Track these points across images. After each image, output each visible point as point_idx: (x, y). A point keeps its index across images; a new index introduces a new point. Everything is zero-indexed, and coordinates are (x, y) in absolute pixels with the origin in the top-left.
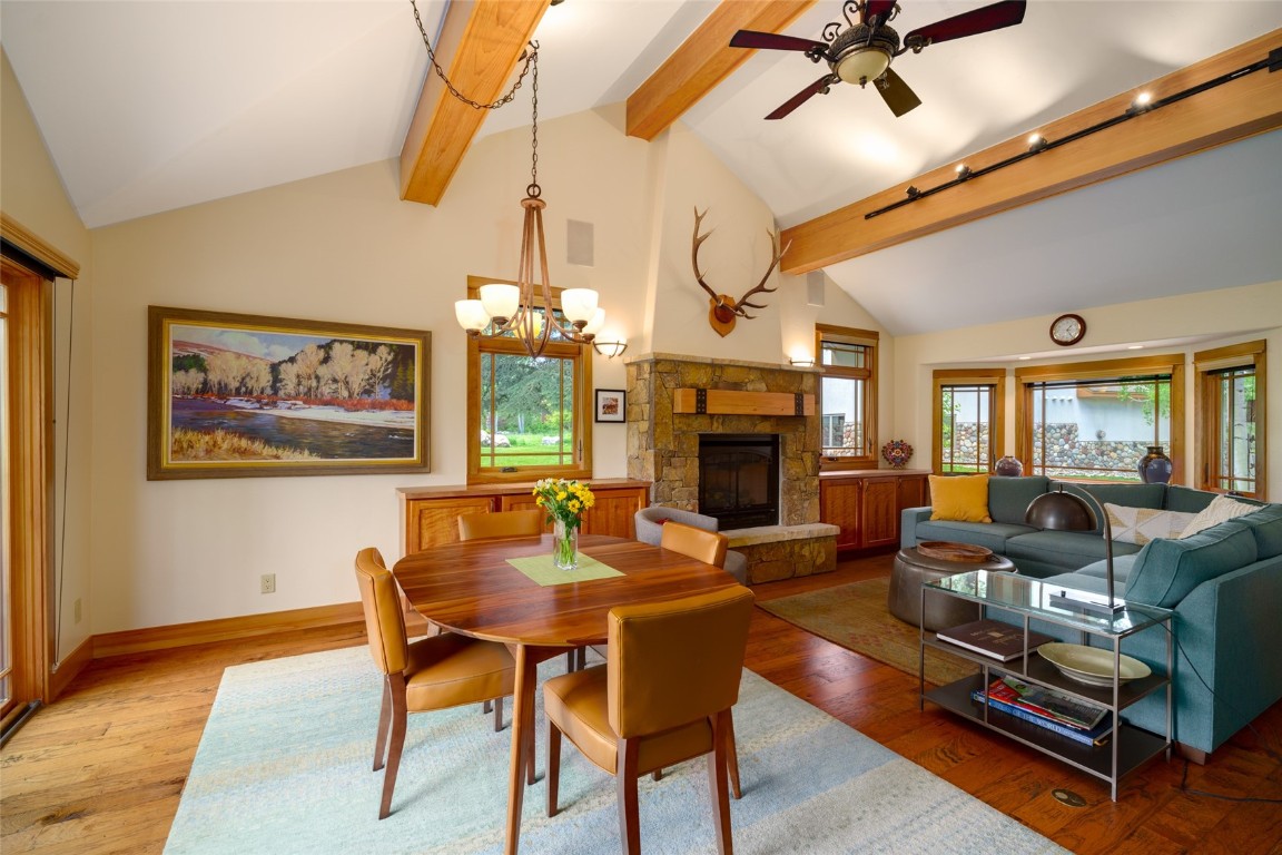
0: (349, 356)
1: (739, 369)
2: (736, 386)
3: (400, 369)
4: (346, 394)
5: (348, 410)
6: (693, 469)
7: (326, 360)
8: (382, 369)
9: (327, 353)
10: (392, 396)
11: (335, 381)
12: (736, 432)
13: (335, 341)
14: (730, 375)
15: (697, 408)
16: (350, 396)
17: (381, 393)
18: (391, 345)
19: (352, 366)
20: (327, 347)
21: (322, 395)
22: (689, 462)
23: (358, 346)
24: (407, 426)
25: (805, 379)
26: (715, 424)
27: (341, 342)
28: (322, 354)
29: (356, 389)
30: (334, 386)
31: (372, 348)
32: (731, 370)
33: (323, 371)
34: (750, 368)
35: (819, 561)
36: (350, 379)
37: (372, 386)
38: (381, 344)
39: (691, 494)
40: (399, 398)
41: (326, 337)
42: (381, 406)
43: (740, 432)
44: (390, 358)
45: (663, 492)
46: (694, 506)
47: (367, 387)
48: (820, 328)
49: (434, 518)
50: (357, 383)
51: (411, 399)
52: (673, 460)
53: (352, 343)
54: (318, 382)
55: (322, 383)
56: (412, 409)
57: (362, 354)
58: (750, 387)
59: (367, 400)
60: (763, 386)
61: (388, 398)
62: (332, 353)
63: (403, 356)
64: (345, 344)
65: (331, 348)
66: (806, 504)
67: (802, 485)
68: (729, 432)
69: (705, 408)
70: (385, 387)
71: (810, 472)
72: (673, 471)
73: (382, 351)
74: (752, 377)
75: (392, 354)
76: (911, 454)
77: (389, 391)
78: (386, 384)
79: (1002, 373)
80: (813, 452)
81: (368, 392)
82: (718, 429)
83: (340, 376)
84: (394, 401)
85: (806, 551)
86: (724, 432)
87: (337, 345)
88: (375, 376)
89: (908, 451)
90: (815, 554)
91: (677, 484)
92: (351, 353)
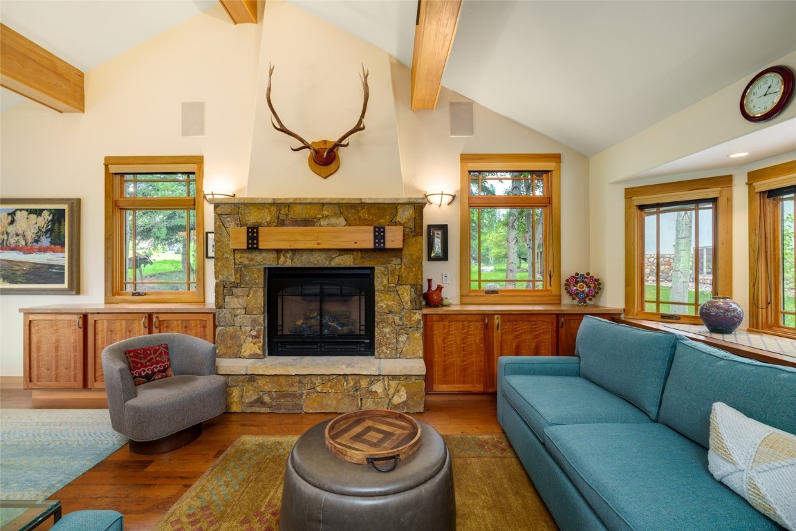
0: (25, 219)
1: (309, 207)
2: (307, 222)
3: (56, 225)
4: (23, 243)
5: (24, 253)
6: (258, 298)
7: (12, 222)
8: (45, 226)
9: (13, 218)
10: (51, 243)
11: (17, 235)
12: (307, 266)
13: (17, 209)
14: (298, 212)
15: (248, 244)
16: (26, 244)
17: (45, 242)
18: (51, 210)
19: (28, 225)
20: (13, 214)
21: (10, 244)
22: (252, 292)
23: (31, 212)
24: (60, 263)
25: (400, 210)
26: (282, 259)
27: (21, 210)
28: (10, 218)
29: (30, 239)
30: (17, 238)
31: (38, 213)
32: (299, 208)
33: (11, 229)
34: (323, 204)
35: (397, 400)
36: (25, 234)
37: (39, 237)
38: (44, 210)
39: (254, 321)
40: (55, 244)
41: (12, 207)
42: (43, 250)
43: (312, 265)
44: (50, 218)
45: (225, 318)
46: (258, 331)
47: (36, 238)
48: (465, 158)
49: (58, 327)
50: (30, 235)
51: (63, 245)
52: (235, 290)
53: (27, 210)
54: (8, 236)
55: (10, 236)
56: (63, 252)
57: (33, 217)
58: (323, 222)
59: (36, 246)
60: (342, 221)
61: (48, 244)
62: (16, 218)
63: (58, 216)
64: (23, 212)
65: (15, 215)
66: (403, 338)
67: (397, 319)
68: (300, 265)
69: (257, 244)
70: (47, 238)
71: (408, 305)
72: (236, 300)
73: (45, 214)
74: (326, 213)
75: (51, 216)
76: (600, 289)
77: (49, 240)
78: (48, 236)
79: (726, 181)
80: (413, 286)
81: (36, 241)
82: (286, 262)
83: (20, 232)
84: (53, 246)
85: (378, 388)
86: (294, 265)
87: (18, 212)
88: (40, 230)
89: (595, 286)
90: (391, 392)
91: (238, 312)
92: (26, 217)
